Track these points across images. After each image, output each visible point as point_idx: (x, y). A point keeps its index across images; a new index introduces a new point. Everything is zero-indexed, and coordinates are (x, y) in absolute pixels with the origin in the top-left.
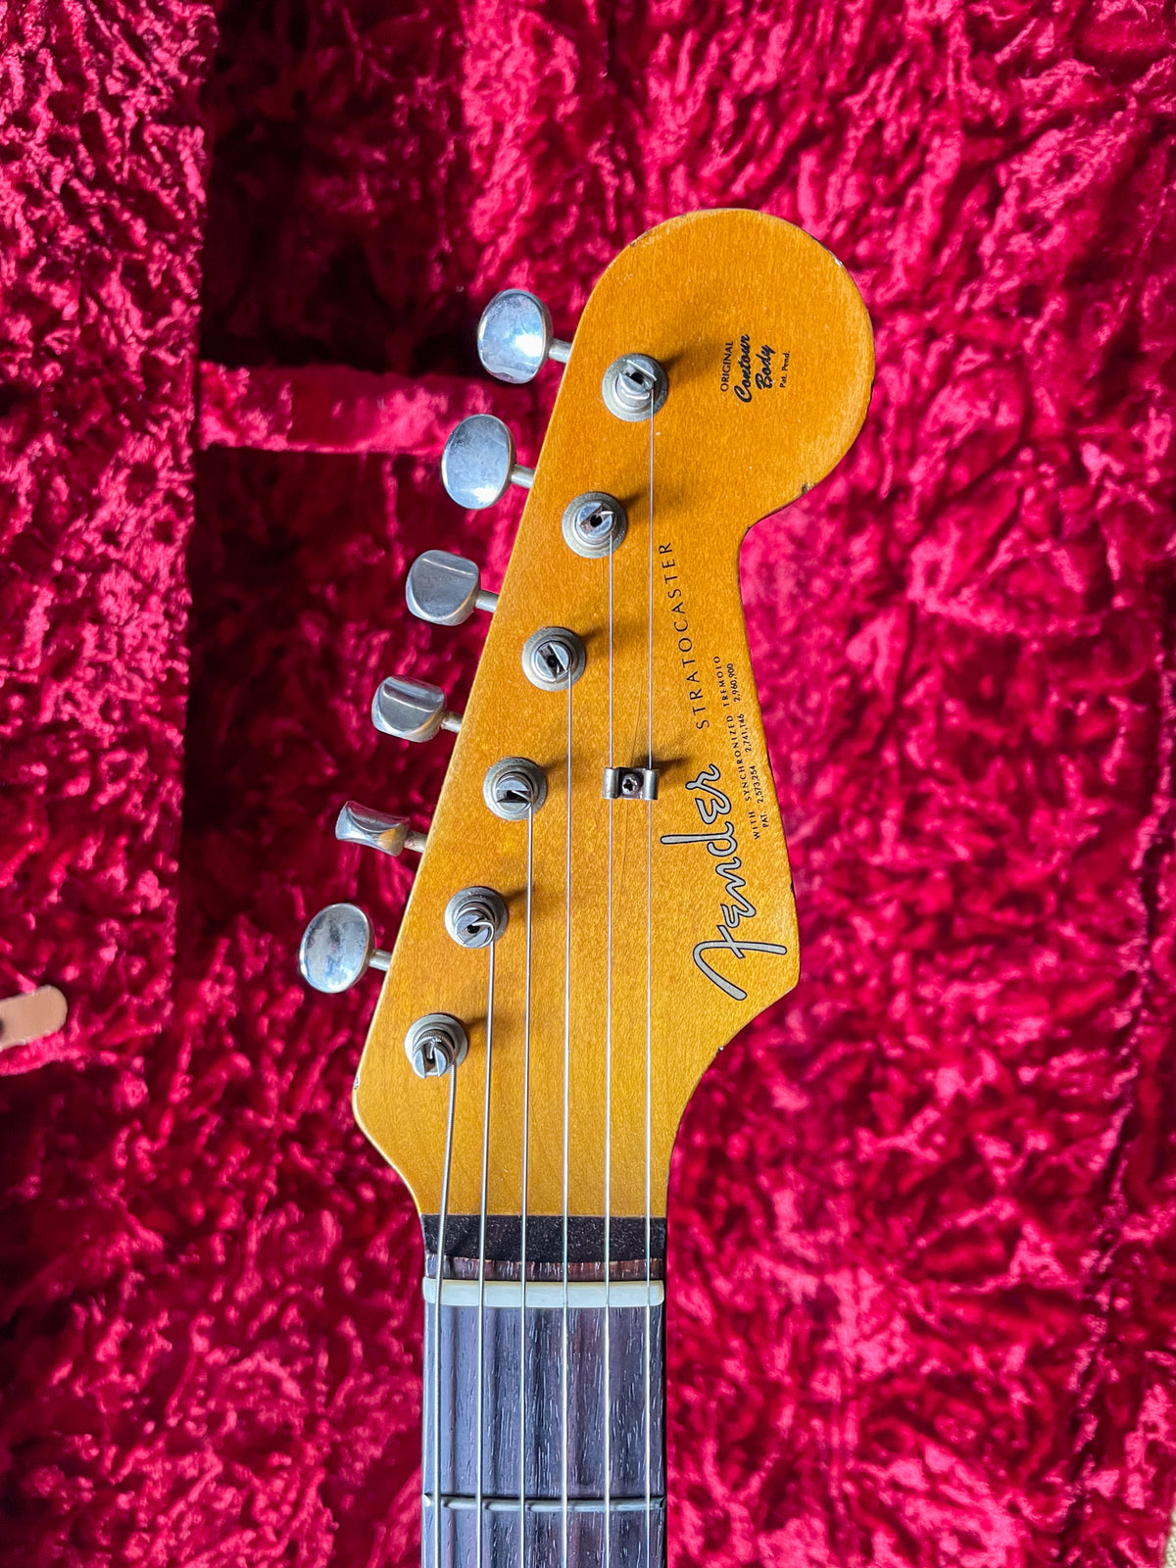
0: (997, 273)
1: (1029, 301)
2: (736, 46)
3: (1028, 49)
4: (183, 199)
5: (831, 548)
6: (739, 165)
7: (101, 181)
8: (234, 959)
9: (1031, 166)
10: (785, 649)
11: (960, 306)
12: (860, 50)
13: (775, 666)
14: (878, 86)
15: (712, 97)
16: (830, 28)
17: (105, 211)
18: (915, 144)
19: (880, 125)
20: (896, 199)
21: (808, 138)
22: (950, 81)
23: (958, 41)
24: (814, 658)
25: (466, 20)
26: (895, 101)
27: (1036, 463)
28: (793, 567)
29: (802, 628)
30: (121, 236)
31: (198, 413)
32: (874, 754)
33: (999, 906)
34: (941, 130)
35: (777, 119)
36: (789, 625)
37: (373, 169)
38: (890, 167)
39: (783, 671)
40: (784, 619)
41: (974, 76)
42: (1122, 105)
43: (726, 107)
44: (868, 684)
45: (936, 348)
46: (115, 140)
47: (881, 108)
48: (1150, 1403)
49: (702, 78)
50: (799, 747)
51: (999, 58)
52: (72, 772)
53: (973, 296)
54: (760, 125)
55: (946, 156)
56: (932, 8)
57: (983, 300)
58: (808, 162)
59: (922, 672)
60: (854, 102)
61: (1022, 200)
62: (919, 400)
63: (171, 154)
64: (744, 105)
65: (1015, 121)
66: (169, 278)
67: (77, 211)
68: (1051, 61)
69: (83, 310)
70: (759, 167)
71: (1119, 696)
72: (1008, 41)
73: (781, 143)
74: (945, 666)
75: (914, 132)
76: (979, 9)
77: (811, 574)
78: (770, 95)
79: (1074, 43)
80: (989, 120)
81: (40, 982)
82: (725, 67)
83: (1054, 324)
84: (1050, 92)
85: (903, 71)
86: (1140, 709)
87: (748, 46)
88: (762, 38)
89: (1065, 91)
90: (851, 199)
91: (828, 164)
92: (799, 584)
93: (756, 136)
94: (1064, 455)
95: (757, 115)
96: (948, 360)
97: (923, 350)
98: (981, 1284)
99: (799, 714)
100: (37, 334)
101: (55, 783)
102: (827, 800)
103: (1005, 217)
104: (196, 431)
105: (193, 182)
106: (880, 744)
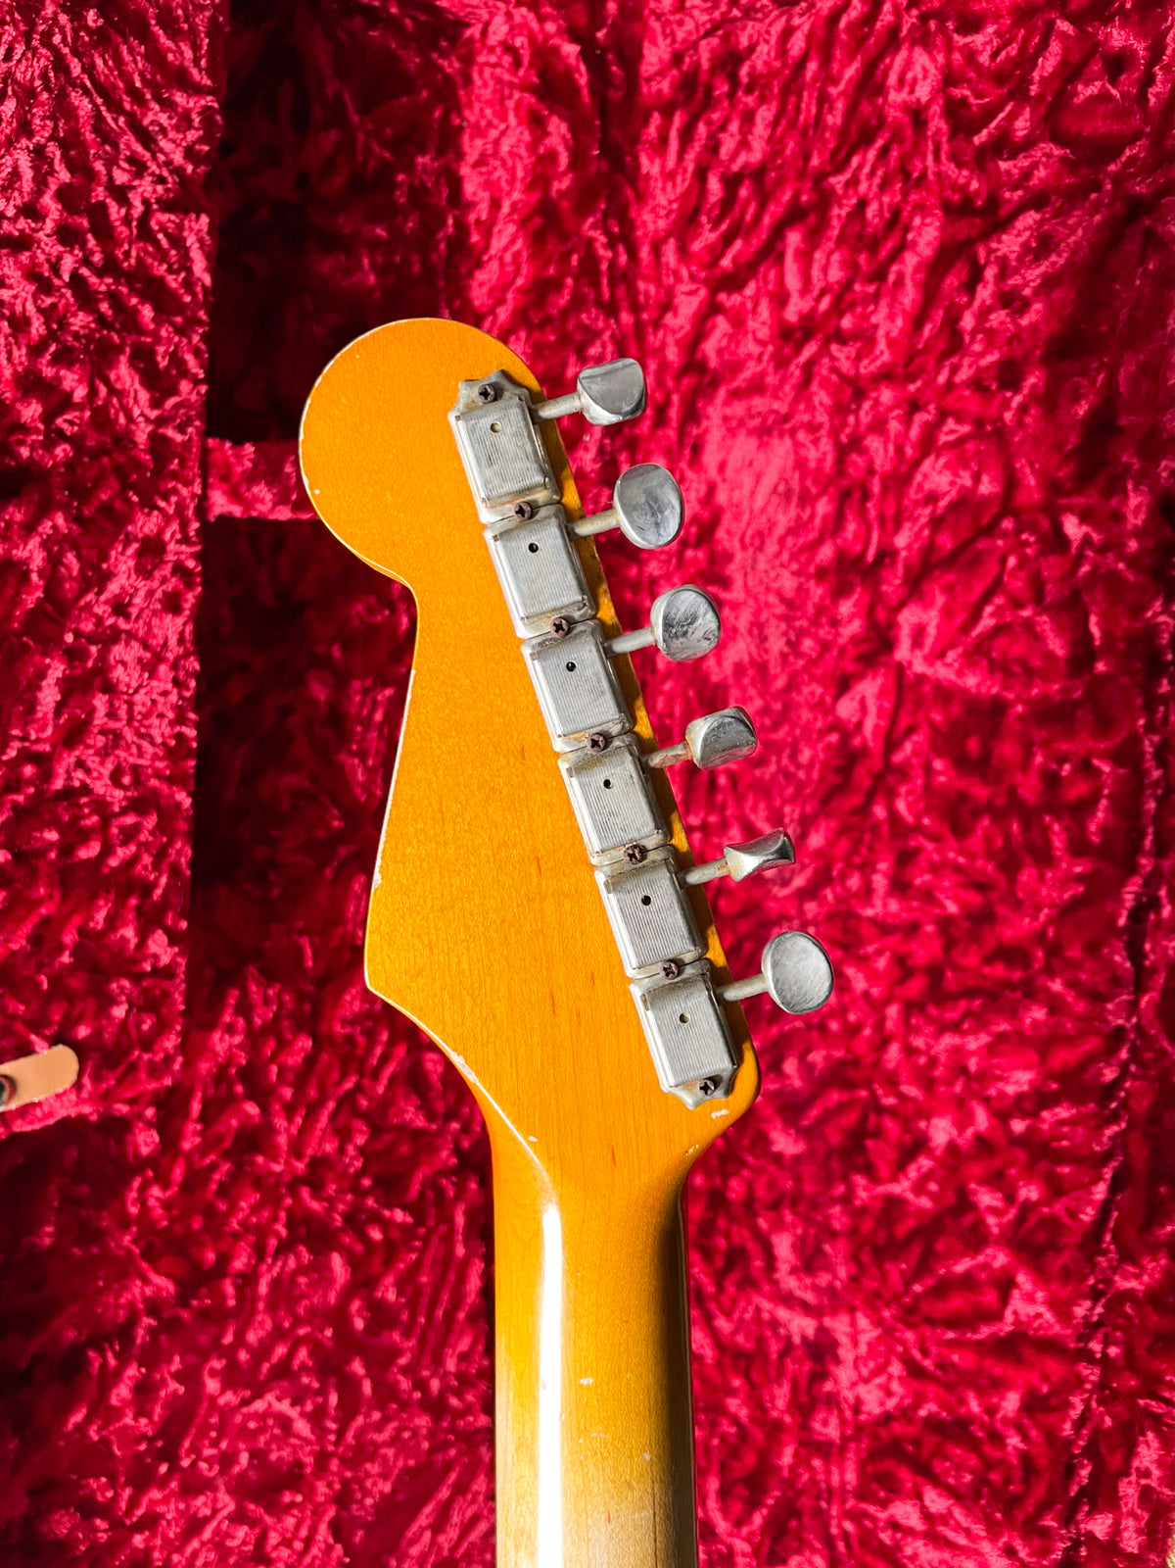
0: (977, 347)
1: (1009, 375)
2: (723, 127)
3: (1006, 130)
4: (189, 284)
5: (820, 609)
6: (727, 240)
7: (110, 267)
8: (244, 1009)
9: (1009, 244)
10: (777, 706)
11: (942, 379)
12: (842, 132)
13: (767, 722)
14: (860, 166)
15: (701, 174)
16: (814, 110)
17: (113, 297)
18: (895, 221)
19: (863, 204)
20: (879, 275)
21: (794, 215)
22: (930, 162)
23: (937, 123)
24: (805, 715)
25: (464, 99)
26: (877, 181)
27: (1018, 531)
28: (783, 626)
29: (793, 685)
30: (128, 320)
31: (205, 486)
32: (865, 810)
33: (989, 960)
34: (921, 209)
35: (763, 199)
36: (780, 683)
37: (375, 245)
38: (873, 245)
39: (775, 727)
40: (776, 677)
41: (954, 157)
42: (1097, 187)
43: (714, 184)
44: (857, 741)
45: (920, 418)
46: (123, 229)
47: (863, 187)
48: (1142, 1450)
49: (690, 156)
50: (792, 800)
51: (977, 140)
52: (84, 837)
53: (955, 370)
54: (747, 203)
55: (926, 235)
56: (912, 91)
57: (963, 375)
58: (794, 239)
59: (910, 731)
60: (838, 181)
61: (1001, 277)
62: (903, 469)
63: (177, 241)
64: (731, 183)
65: (993, 201)
66: (176, 360)
67: (86, 297)
68: (1028, 144)
69: (93, 392)
70: (747, 241)
71: (1101, 759)
72: (986, 125)
73: (767, 220)
74: (931, 724)
75: (896, 212)
76: (957, 92)
77: (802, 633)
78: (757, 173)
79: (1050, 126)
80: (968, 200)
81: (53, 1042)
82: (713, 146)
83: (1033, 396)
84: (1027, 174)
85: (884, 152)
86: (1121, 771)
87: (734, 127)
88: (748, 119)
89: (1042, 173)
90: (835, 274)
91: (813, 240)
92: (789, 643)
93: (743, 214)
94: (1045, 524)
95: (743, 193)
96: (931, 431)
97: (907, 421)
98: (975, 1331)
99: (792, 768)
100: (48, 417)
101: (66, 848)
102: (819, 853)
103: (984, 294)
104: (203, 504)
105: (199, 265)
106: (870, 799)
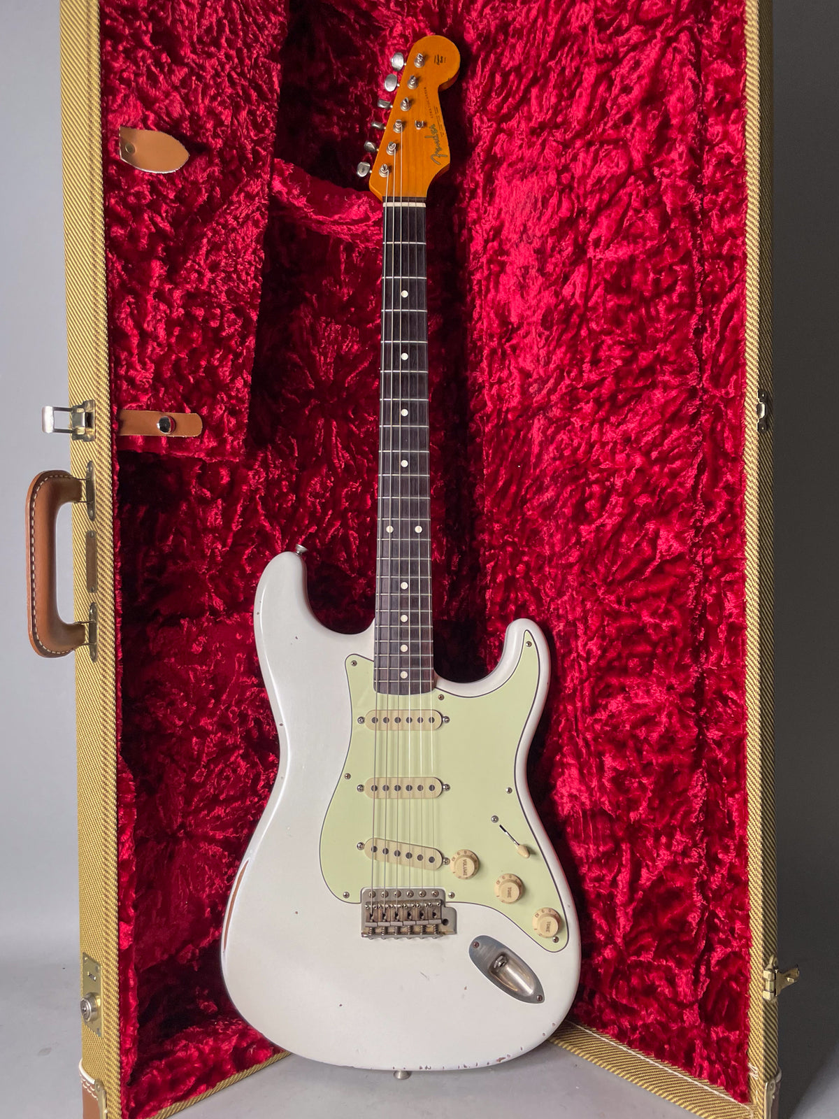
0: (614, 112)
1: (627, 119)
2: (502, 54)
3: (620, 25)
4: (272, 90)
5: (553, 249)
6: (505, 100)
7: (242, 74)
9: (624, 70)
11: (600, 130)
12: (553, 43)
14: (562, 55)
15: (492, 76)
16: (541, 37)
17: (243, 87)
18: (578, 72)
19: (563, 69)
20: (572, 95)
21: (534, 81)
22: (590, 45)
23: (592, 30)
25: (381, 62)
26: (569, 59)
27: (636, 181)
30: (248, 99)
31: (271, 177)
32: (578, 333)
33: (636, 381)
34: (588, 64)
35: (520, 77)
37: (340, 117)
38: (569, 84)
41: (600, 41)
42: (655, 37)
43: (498, 78)
44: (572, 303)
45: (593, 149)
46: (247, 60)
47: (564, 62)
48: (726, 604)
49: (487, 69)
50: (543, 347)
51: (608, 32)
52: (214, 317)
53: (605, 124)
54: (513, 82)
55: (590, 75)
56: (582, 20)
57: (609, 125)
58: (534, 92)
59: (596, 287)
60: (552, 63)
61: (622, 81)
62: (587, 172)
63: (269, 72)
64: (505, 76)
65: (616, 53)
66: (265, 119)
67: (232, 83)
68: (628, 29)
69: (232, 122)
70: (514, 98)
71: (676, 265)
72: (611, 25)
73: (522, 87)
74: (605, 280)
75: (577, 69)
76: (600, 16)
77: (545, 263)
78: (517, 69)
79: (636, 20)
80: (606, 56)
81: (193, 411)
82: (498, 61)
83: (637, 124)
84: (628, 40)
85: (571, 49)
87: (507, 54)
88: (513, 47)
89: (635, 38)
90: (553, 100)
91: (543, 89)
93: (511, 87)
94: (646, 174)
95: (512, 78)
96: (596, 153)
97: (587, 152)
98: (643, 574)
100: (215, 127)
101: (206, 320)
102: (557, 367)
103: (615, 91)
104: (270, 185)
105: (276, 87)
106: (579, 328)
